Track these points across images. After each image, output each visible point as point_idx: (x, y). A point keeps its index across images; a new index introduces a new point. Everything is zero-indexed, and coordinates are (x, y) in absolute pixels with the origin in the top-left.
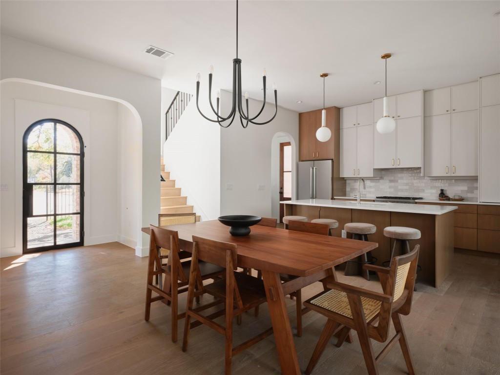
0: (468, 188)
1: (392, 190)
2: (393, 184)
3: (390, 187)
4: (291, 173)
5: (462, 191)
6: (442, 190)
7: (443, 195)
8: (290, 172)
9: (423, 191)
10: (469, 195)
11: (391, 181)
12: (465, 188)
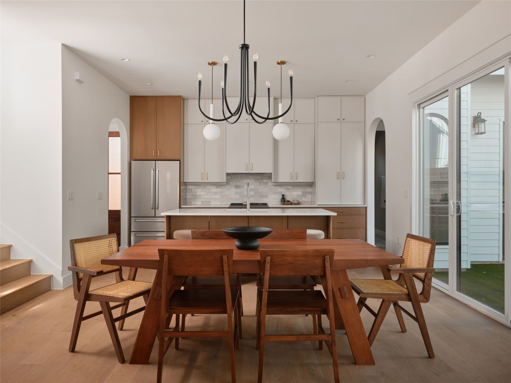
0: (303, 192)
1: (238, 196)
2: (239, 190)
3: (236, 193)
4: (120, 175)
5: (298, 195)
6: (283, 195)
7: (284, 200)
8: (119, 173)
9: (267, 196)
10: (303, 199)
11: (237, 187)
12: (300, 193)
